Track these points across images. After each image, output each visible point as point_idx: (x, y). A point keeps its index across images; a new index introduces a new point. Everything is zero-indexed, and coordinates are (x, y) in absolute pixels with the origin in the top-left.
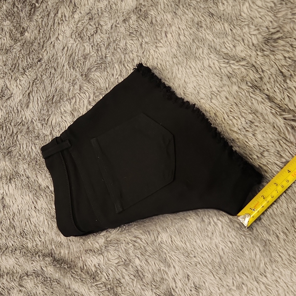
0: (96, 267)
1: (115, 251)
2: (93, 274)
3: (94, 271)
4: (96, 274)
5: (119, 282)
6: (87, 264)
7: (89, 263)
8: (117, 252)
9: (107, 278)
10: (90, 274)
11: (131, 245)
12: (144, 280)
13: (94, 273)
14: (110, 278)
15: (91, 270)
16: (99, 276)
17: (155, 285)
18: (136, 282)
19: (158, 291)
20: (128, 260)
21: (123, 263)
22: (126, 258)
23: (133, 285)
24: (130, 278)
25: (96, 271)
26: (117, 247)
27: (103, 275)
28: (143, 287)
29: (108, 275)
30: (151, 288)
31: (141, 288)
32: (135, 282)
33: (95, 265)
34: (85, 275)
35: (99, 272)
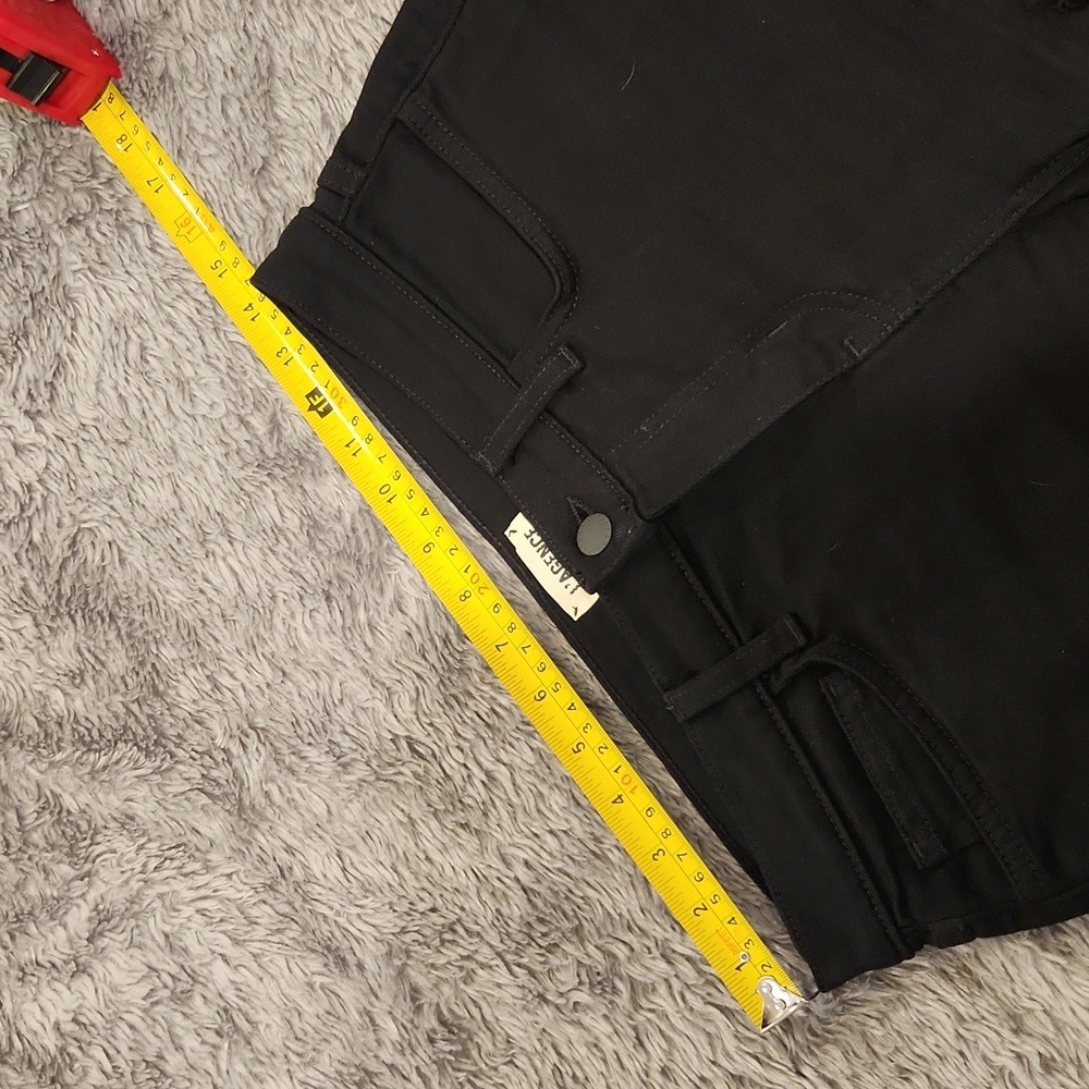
0: (62, 1035)
1: (131, 951)
2: (52, 1064)
3: (53, 1050)
4: (64, 1060)
5: (156, 1074)
6: (23, 1031)
7: (32, 1019)
8: (137, 952)
9: (108, 1067)
10: (39, 1067)
11: (187, 911)
12: (256, 1043)
13: (54, 1059)
14: (123, 1065)
15: (40, 1050)
16: (76, 1066)
17: (300, 1050)
18: (229, 1054)
19: (311, 1072)
20: (184, 977)
21: (167, 993)
22: (175, 970)
23: (218, 1067)
24: (203, 1043)
25: (62, 1050)
26: (136, 932)
27: (92, 1057)
28: (257, 1069)
29: (112, 1052)
30: (286, 1067)
31: (251, 1073)
32: (223, 1055)
33: (57, 1027)
34: (20, 1073)
35: (73, 1050)
